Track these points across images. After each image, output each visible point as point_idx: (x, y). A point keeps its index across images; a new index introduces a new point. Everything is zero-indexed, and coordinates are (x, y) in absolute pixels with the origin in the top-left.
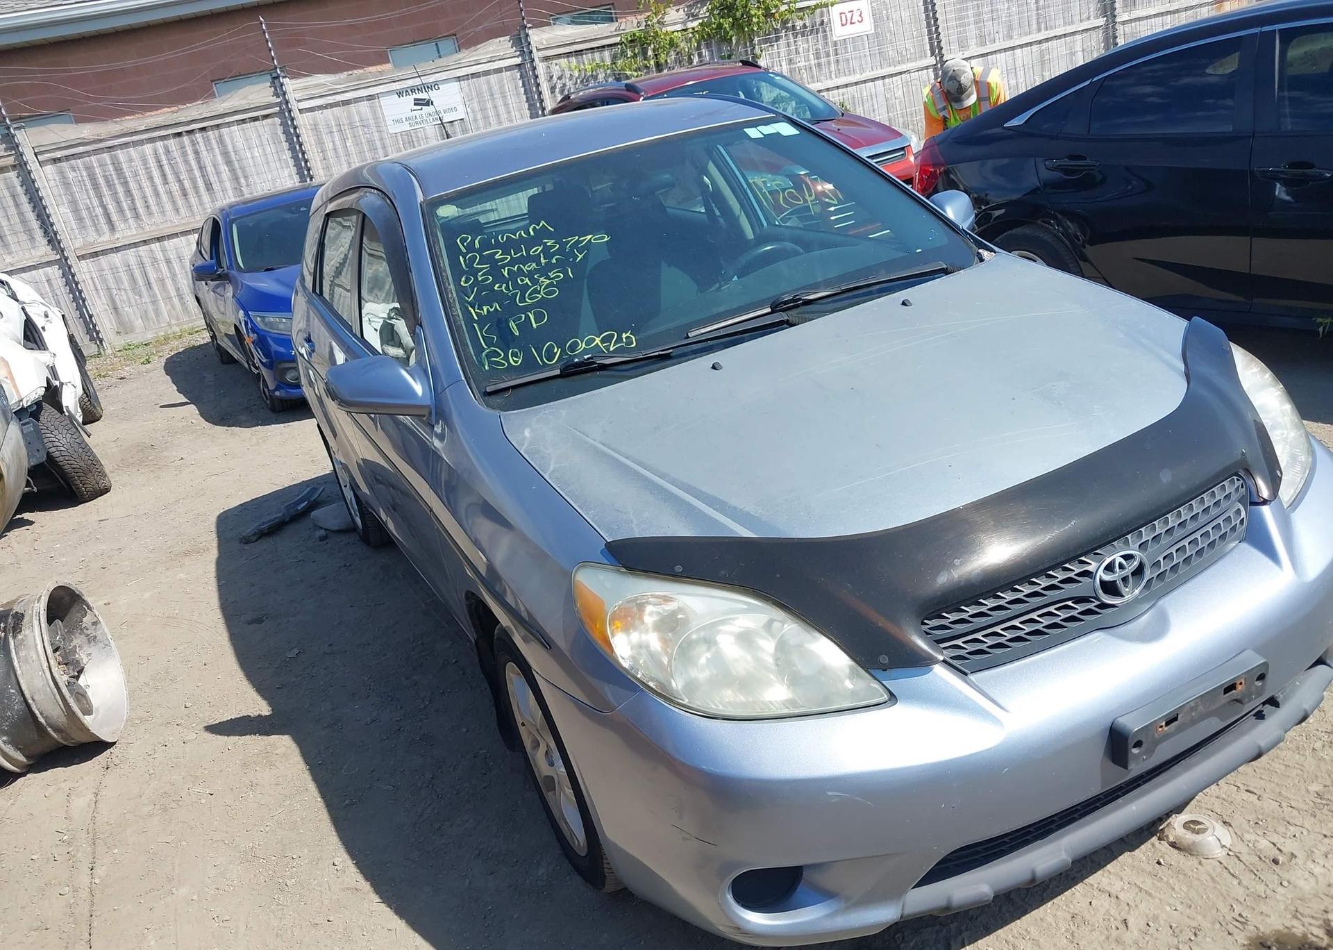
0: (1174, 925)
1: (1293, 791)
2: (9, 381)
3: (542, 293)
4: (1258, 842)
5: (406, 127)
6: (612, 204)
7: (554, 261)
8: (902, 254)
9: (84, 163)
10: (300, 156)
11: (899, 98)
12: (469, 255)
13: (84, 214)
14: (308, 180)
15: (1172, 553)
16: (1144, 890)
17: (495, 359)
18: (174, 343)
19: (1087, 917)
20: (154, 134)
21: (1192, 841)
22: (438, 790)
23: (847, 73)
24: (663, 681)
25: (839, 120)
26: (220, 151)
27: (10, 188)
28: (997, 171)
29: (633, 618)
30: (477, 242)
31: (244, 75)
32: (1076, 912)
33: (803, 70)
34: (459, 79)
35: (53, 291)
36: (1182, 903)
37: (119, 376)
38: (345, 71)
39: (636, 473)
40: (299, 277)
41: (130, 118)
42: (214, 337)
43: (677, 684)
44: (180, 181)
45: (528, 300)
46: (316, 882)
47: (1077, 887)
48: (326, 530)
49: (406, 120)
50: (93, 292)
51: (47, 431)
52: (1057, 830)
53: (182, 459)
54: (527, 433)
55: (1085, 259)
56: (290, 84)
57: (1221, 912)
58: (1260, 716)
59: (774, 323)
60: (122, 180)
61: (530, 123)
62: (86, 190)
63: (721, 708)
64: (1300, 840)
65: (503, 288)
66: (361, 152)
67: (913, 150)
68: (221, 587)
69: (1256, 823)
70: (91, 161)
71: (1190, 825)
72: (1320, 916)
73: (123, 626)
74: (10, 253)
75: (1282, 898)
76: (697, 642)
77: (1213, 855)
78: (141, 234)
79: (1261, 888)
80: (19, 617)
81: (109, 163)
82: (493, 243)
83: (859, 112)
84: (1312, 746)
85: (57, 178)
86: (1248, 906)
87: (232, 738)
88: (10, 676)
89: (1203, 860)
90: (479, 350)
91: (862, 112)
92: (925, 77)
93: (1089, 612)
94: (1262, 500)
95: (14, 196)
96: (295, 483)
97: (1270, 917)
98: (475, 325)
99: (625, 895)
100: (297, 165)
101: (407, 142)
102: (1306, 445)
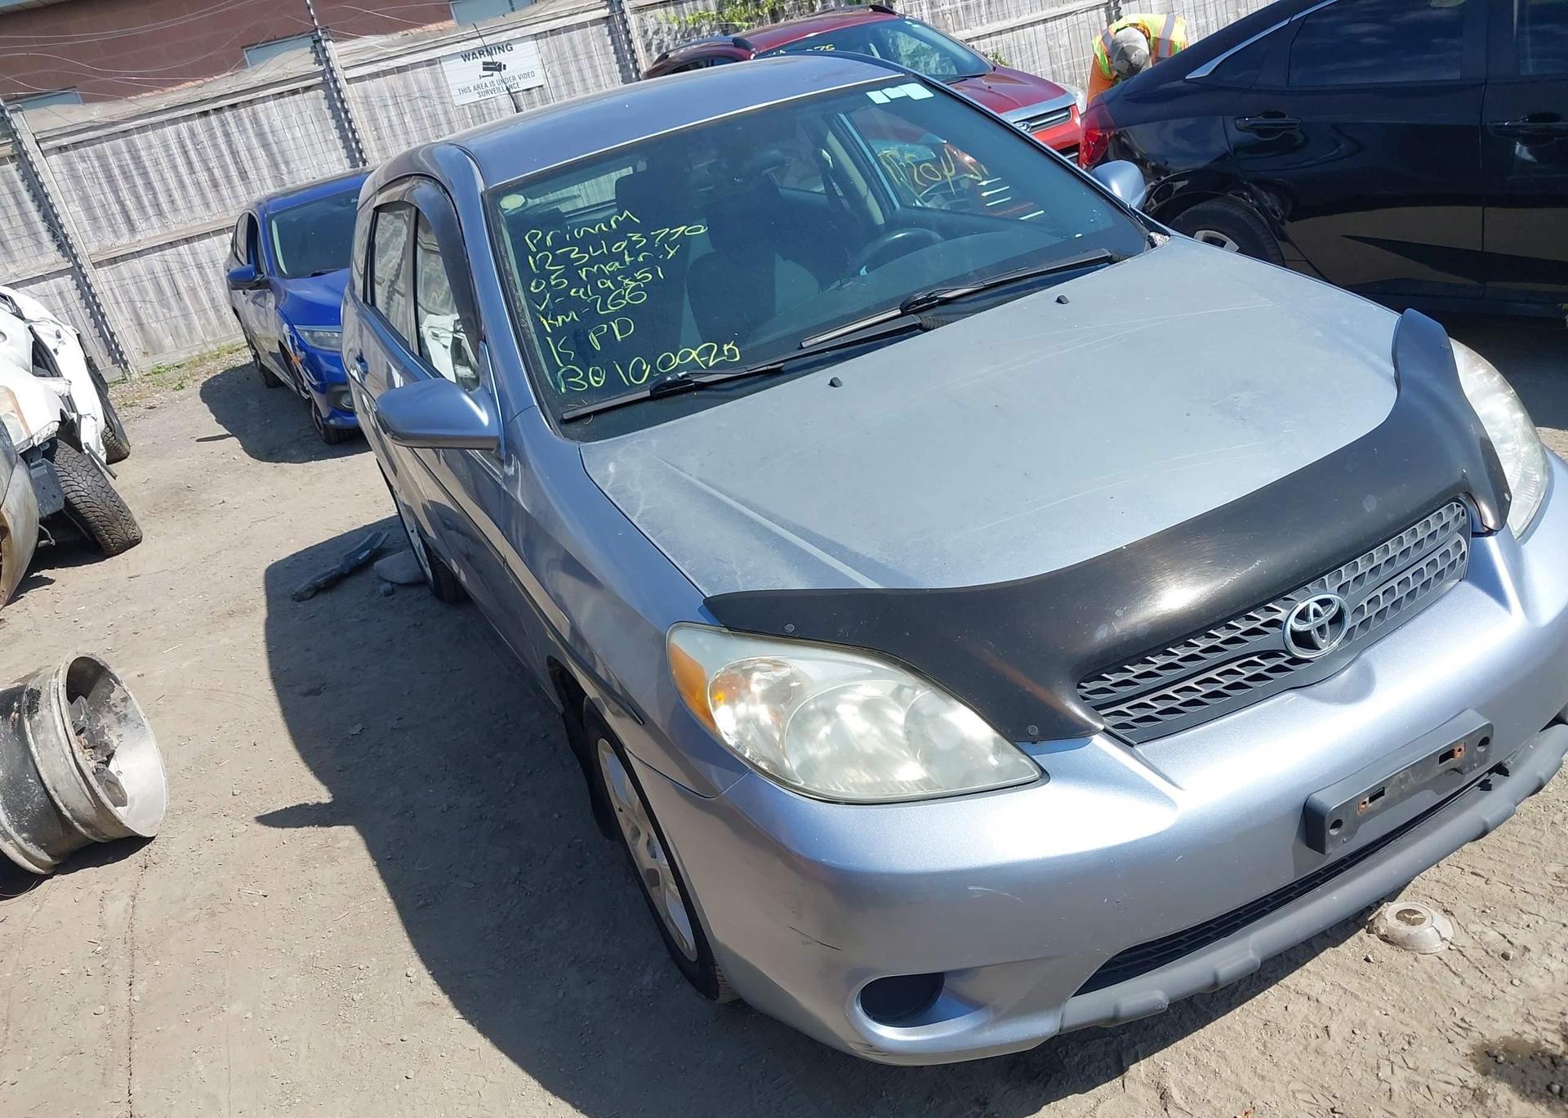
0: (1384, 1033)
1: (1528, 872)
2: (15, 415)
3: (627, 298)
4: (1485, 933)
5: (474, 97)
6: (710, 188)
7: (641, 259)
8: (1056, 240)
9: (95, 151)
10: (350, 135)
11: (1066, 46)
12: (540, 255)
13: (99, 212)
14: (361, 164)
15: (1377, 596)
16: (1350, 992)
17: (572, 380)
18: (212, 364)
19: (1283, 1025)
20: (175, 115)
21: (1407, 934)
22: (527, 887)
23: (1001, 17)
24: (773, 760)
25: (990, 76)
26: (254, 131)
27: (10, 184)
28: (1181, 133)
29: (738, 686)
30: (548, 238)
31: (279, 39)
32: (1269, 1019)
33: (948, 15)
34: (536, 37)
35: (66, 305)
36: (1394, 1006)
37: (148, 405)
38: (400, 31)
39: (741, 514)
40: (348, 284)
41: (147, 95)
42: (256, 356)
43: (791, 764)
44: (209, 170)
45: (610, 307)
46: (387, 995)
47: (1271, 990)
48: (392, 583)
49: (475, 89)
50: (114, 305)
51: (64, 474)
52: (1244, 925)
53: (224, 502)
54: (611, 468)
55: (1284, 238)
56: (334, 49)
57: (1439, 1016)
58: (1486, 786)
59: (904, 328)
60: (141, 171)
61: (623, 89)
62: (100, 184)
63: (843, 790)
64: (1535, 930)
65: (581, 293)
66: (422, 129)
67: (1079, 110)
68: (272, 653)
69: (1484, 911)
70: (103, 149)
71: (1403, 915)
72: (1556, 1019)
73: (160, 702)
74: (14, 262)
75: (1513, 999)
76: (814, 713)
77: (1432, 949)
78: (167, 234)
79: (1487, 988)
80: (35, 695)
81: (124, 150)
82: (568, 239)
83: (1017, 65)
84: (1551, 819)
85: (64, 171)
86: (1472, 1009)
87: (287, 830)
88: (27, 763)
89: (1419, 956)
90: (554, 369)
91: (1020, 64)
92: (1095, 19)
93: (1278, 669)
94: (1487, 529)
95: (14, 193)
96: (356, 528)
97: (1497, 1021)
98: (549, 339)
99: (740, 1007)
100: (347, 147)
101: (476, 115)
102: (1542, 463)
